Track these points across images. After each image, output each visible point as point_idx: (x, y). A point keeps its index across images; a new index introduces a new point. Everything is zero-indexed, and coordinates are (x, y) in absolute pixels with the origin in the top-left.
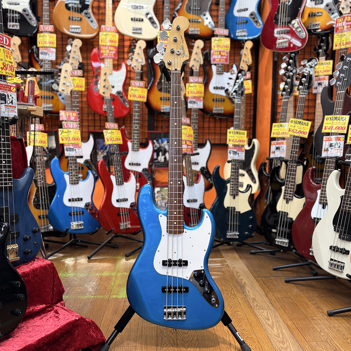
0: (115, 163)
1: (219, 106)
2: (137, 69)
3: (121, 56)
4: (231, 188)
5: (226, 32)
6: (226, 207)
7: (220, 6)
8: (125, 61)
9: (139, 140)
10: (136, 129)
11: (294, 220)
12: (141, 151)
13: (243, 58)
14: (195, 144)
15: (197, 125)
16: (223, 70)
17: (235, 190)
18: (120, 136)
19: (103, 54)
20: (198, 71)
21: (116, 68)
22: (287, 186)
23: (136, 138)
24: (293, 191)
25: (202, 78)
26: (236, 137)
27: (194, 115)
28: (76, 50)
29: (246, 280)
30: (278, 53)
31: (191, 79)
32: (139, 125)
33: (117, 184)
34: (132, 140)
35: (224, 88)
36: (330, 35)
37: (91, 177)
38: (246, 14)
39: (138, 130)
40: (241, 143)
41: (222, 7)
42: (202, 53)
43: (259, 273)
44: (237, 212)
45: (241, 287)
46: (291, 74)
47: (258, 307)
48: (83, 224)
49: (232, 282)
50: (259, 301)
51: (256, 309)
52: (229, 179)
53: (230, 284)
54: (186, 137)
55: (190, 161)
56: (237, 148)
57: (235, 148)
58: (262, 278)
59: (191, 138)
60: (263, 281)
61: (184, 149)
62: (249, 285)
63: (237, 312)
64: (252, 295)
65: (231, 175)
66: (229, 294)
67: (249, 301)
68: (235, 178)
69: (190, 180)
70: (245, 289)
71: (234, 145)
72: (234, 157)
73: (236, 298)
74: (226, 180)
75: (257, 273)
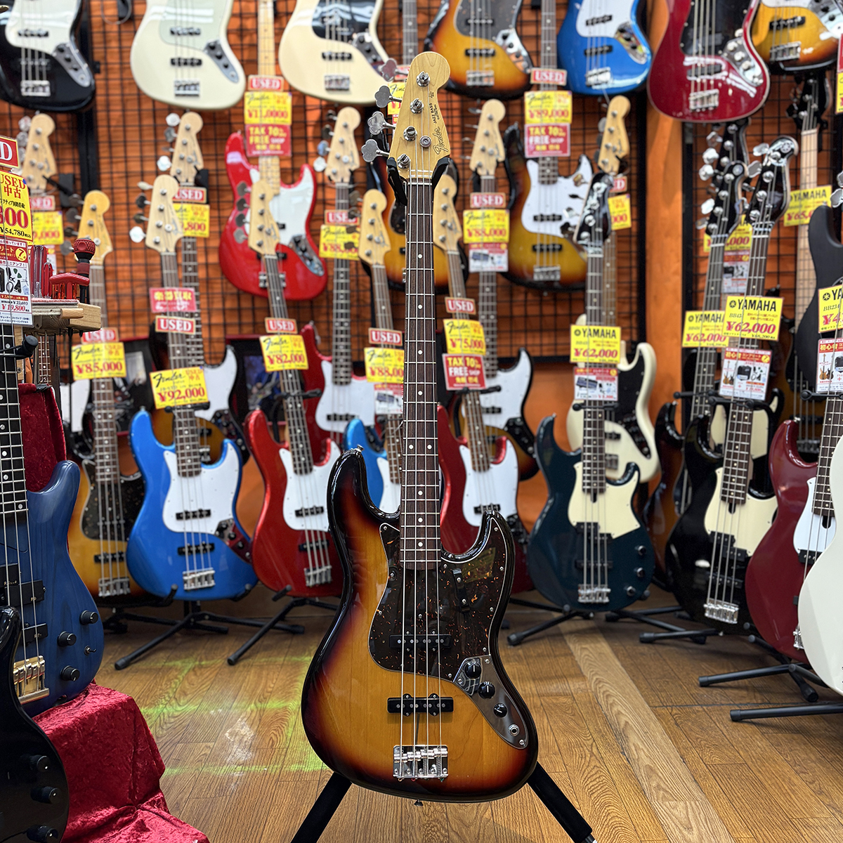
0: (291, 419)
1: (548, 262)
2: (339, 180)
3: (300, 149)
4: (587, 475)
5: (560, 77)
6: (574, 524)
7: (543, 14)
8: (310, 160)
9: (349, 357)
10: (342, 328)
11: (750, 554)
12: (356, 382)
13: (606, 140)
14: (491, 362)
15: (495, 312)
16: (556, 174)
17: (595, 478)
18: (301, 349)
19: (254, 145)
20: (492, 177)
21: (289, 179)
22: (730, 468)
23: (343, 351)
24: (745, 481)
25: (503, 194)
26: (595, 344)
27: (486, 289)
28: (188, 140)
29: (630, 716)
30: (696, 125)
31: (475, 198)
32: (348, 320)
33: (296, 471)
34: (334, 357)
35: (560, 218)
36: (828, 74)
37: (231, 455)
38: (609, 30)
39: (346, 332)
40: (607, 359)
41: (548, 15)
42: (502, 132)
43: (663, 694)
44: (602, 535)
45: (619, 736)
46: (729, 177)
47: (662, 792)
48: (213, 576)
49: (593, 723)
50: (662, 774)
51: (655, 798)
52: (580, 451)
53: (589, 729)
54: (465, 347)
55: (477, 407)
56: (597, 371)
57: (592, 372)
58: (672, 710)
59: (480, 349)
60: (673, 717)
61: (460, 377)
62: (638, 730)
63: (606, 807)
64: (645, 757)
65: (584, 440)
66: (585, 755)
67: (638, 774)
68: (595, 449)
69: (481, 456)
70: (627, 742)
71: (590, 363)
72: (590, 394)
73: (605, 767)
74: (573, 454)
75: (658, 695)
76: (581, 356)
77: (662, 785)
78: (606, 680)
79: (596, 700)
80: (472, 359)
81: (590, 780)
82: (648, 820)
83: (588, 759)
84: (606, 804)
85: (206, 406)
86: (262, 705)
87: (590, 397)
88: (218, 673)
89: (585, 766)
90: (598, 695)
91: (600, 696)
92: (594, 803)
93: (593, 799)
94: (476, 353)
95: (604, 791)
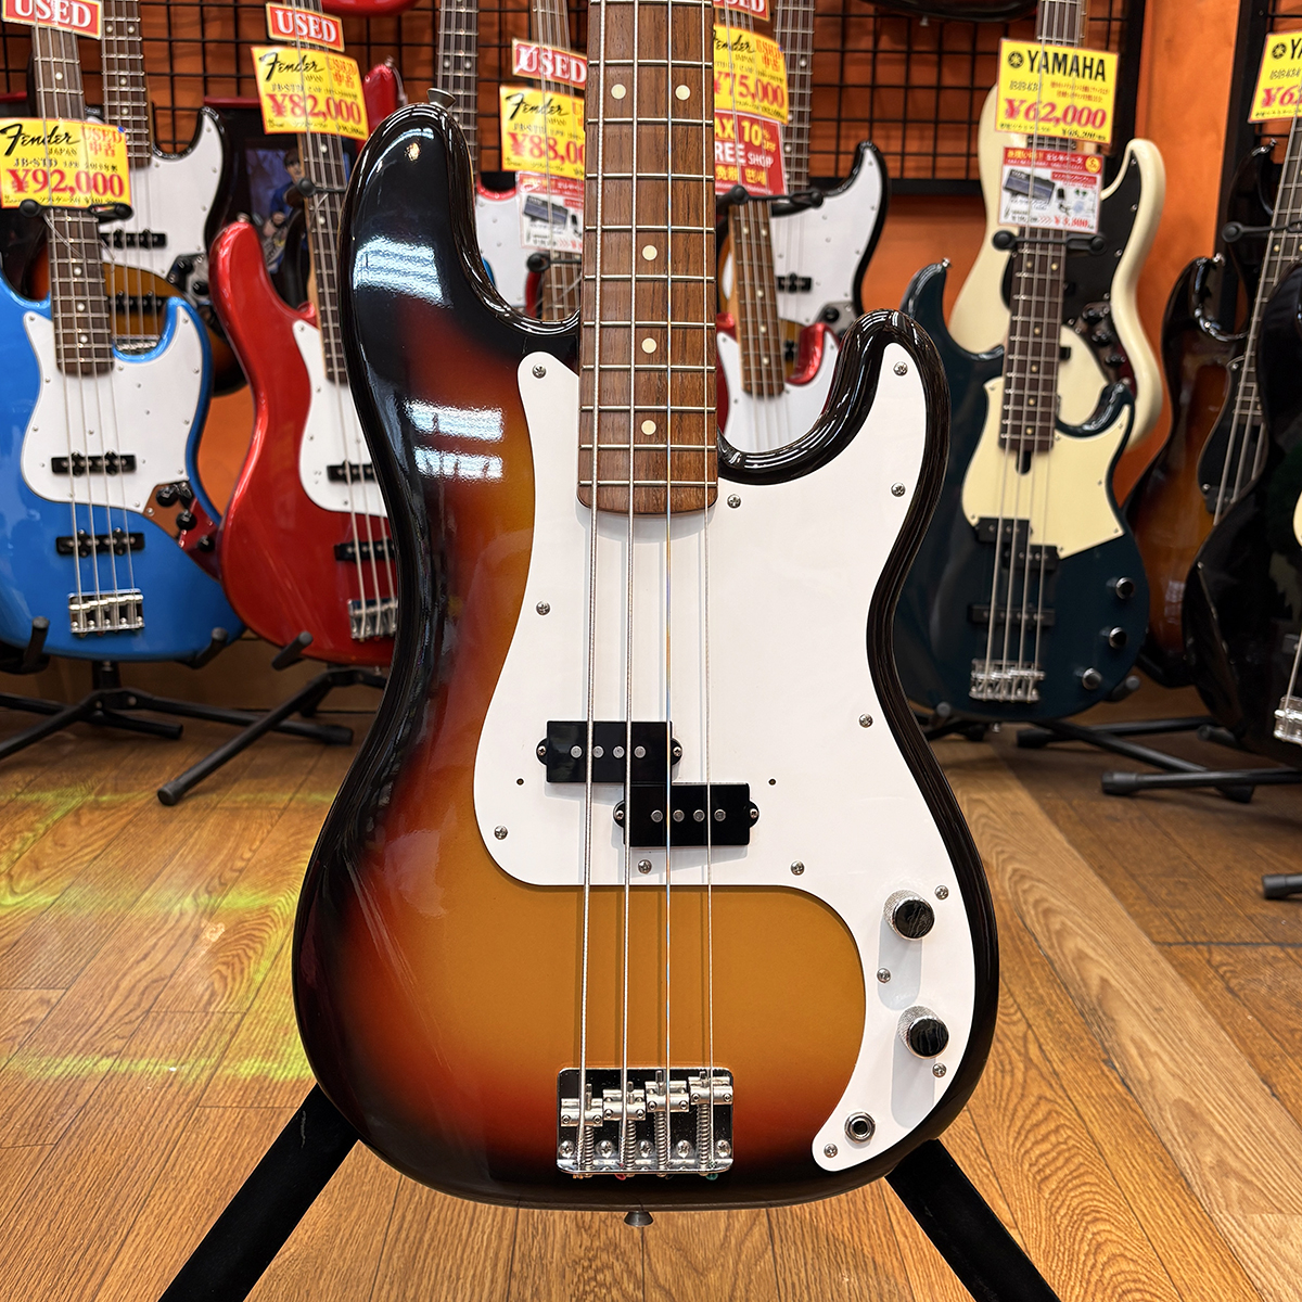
4: (1012, 407)
6: (974, 522)
10: (458, 73)
12: (487, 204)
17: (1032, 416)
18: (352, 89)
26: (1055, 90)
29: (1110, 965)
32: (473, 55)
33: (330, 377)
37: (185, 338)
40: (1082, 131)
43: (1182, 914)
44: (1037, 549)
45: (1089, 1017)
47: (1234, 1184)
48: (139, 606)
49: (1020, 978)
50: (1225, 1130)
51: (1221, 1200)
52: (999, 352)
53: (1012, 995)
54: (741, 94)
55: (763, 243)
56: (1055, 158)
57: (1044, 159)
58: (1210, 952)
59: (775, 107)
60: (1217, 971)
61: (727, 166)
62: (1136, 1003)
63: (1088, 1223)
64: (1171, 1078)
65: (1013, 324)
66: (1011, 1063)
67: (1159, 1126)
68: (1037, 346)
69: (765, 361)
70: (1116, 1034)
71: (1040, 138)
72: (1035, 213)
73: (1068, 1102)
74: (985, 357)
75: (1167, 915)
76: (1020, 119)
77: (1231, 1161)
78: (1035, 873)
79: (1019, 921)
80: (755, 127)
81: (1032, 1138)
82: (1215, 1273)
83: (1019, 1076)
84: (1087, 1214)
85: (124, 212)
86: (212, 901)
87: (1035, 219)
88: (130, 821)
89: (1013, 1095)
90: (1024, 908)
91: (1029, 912)
92: (1054, 1210)
93: (1047, 1196)
94: (766, 114)
95: (1075, 1174)
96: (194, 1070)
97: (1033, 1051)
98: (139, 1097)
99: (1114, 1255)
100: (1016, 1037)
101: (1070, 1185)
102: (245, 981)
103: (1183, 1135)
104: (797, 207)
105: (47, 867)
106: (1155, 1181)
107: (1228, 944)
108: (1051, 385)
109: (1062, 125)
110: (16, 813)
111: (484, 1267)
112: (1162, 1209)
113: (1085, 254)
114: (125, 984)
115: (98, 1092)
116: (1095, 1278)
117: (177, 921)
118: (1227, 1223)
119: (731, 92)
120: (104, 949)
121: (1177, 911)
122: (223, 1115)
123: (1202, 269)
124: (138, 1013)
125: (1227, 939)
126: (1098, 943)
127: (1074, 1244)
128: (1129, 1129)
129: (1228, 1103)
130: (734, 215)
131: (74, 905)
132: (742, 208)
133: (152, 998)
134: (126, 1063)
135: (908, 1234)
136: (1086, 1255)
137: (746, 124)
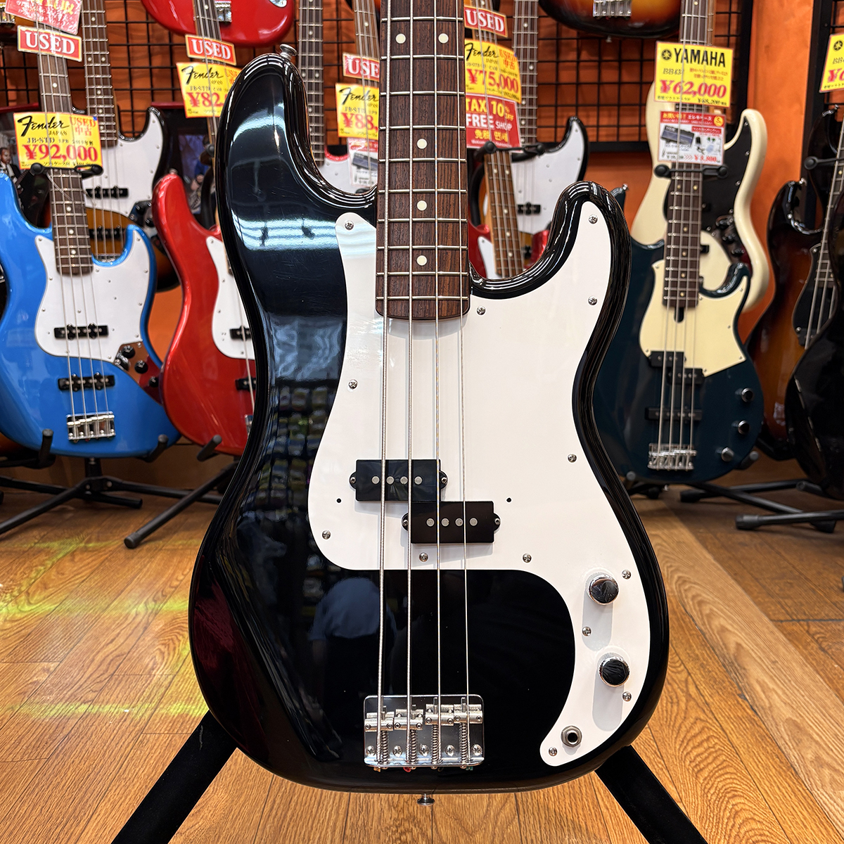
4: (670, 279)
6: (648, 354)
10: (310, 81)
12: (334, 162)
17: (683, 284)
23: (313, 115)
27: (523, 24)
29: (743, 635)
32: (319, 68)
37: (139, 249)
39: (317, 87)
40: (710, 99)
43: (789, 602)
44: (689, 371)
47: (826, 771)
48: (112, 422)
49: (683, 644)
50: (821, 737)
51: (818, 782)
52: (662, 244)
53: (677, 655)
54: (490, 84)
55: (507, 179)
56: (693, 118)
57: (687, 118)
58: (809, 626)
59: (512, 92)
60: (813, 638)
61: (482, 130)
62: (760, 658)
63: (729, 798)
64: (783, 705)
65: (670, 226)
66: (677, 697)
67: (776, 735)
68: (686, 239)
69: (510, 254)
70: (747, 678)
71: (683, 105)
72: (682, 153)
73: (715, 721)
74: (652, 247)
75: (780, 603)
76: (671, 92)
77: (825, 757)
78: (692, 579)
79: (682, 609)
80: (500, 105)
81: (691, 745)
82: (815, 829)
83: (683, 705)
84: (729, 793)
85: (97, 170)
86: (157, 606)
87: (682, 157)
88: (107, 558)
89: (679, 717)
90: (686, 600)
91: (688, 603)
92: (706, 790)
93: (702, 781)
94: (506, 97)
95: (720, 767)
96: (141, 711)
97: (692, 690)
98: (104, 728)
99: (747, 819)
100: (680, 681)
101: (717, 774)
102: (176, 655)
103: (792, 741)
104: (529, 155)
105: (52, 587)
106: (774, 770)
107: (820, 620)
108: (695, 265)
109: (697, 96)
110: (34, 555)
111: (327, 832)
112: (779, 789)
113: (716, 179)
114: (99, 658)
115: (77, 726)
116: (734, 833)
117: (134, 618)
118: (822, 797)
119: (484, 83)
120: (86, 637)
121: (786, 601)
122: (158, 738)
123: (791, 189)
124: (106, 676)
125: (819, 617)
126: (734, 621)
127: (720, 812)
128: (757, 739)
129: (822, 720)
130: (488, 161)
131: (68, 610)
132: (492, 155)
133: (115, 667)
134: (96, 707)
135: (609, 807)
136: (728, 819)
137: (494, 103)
